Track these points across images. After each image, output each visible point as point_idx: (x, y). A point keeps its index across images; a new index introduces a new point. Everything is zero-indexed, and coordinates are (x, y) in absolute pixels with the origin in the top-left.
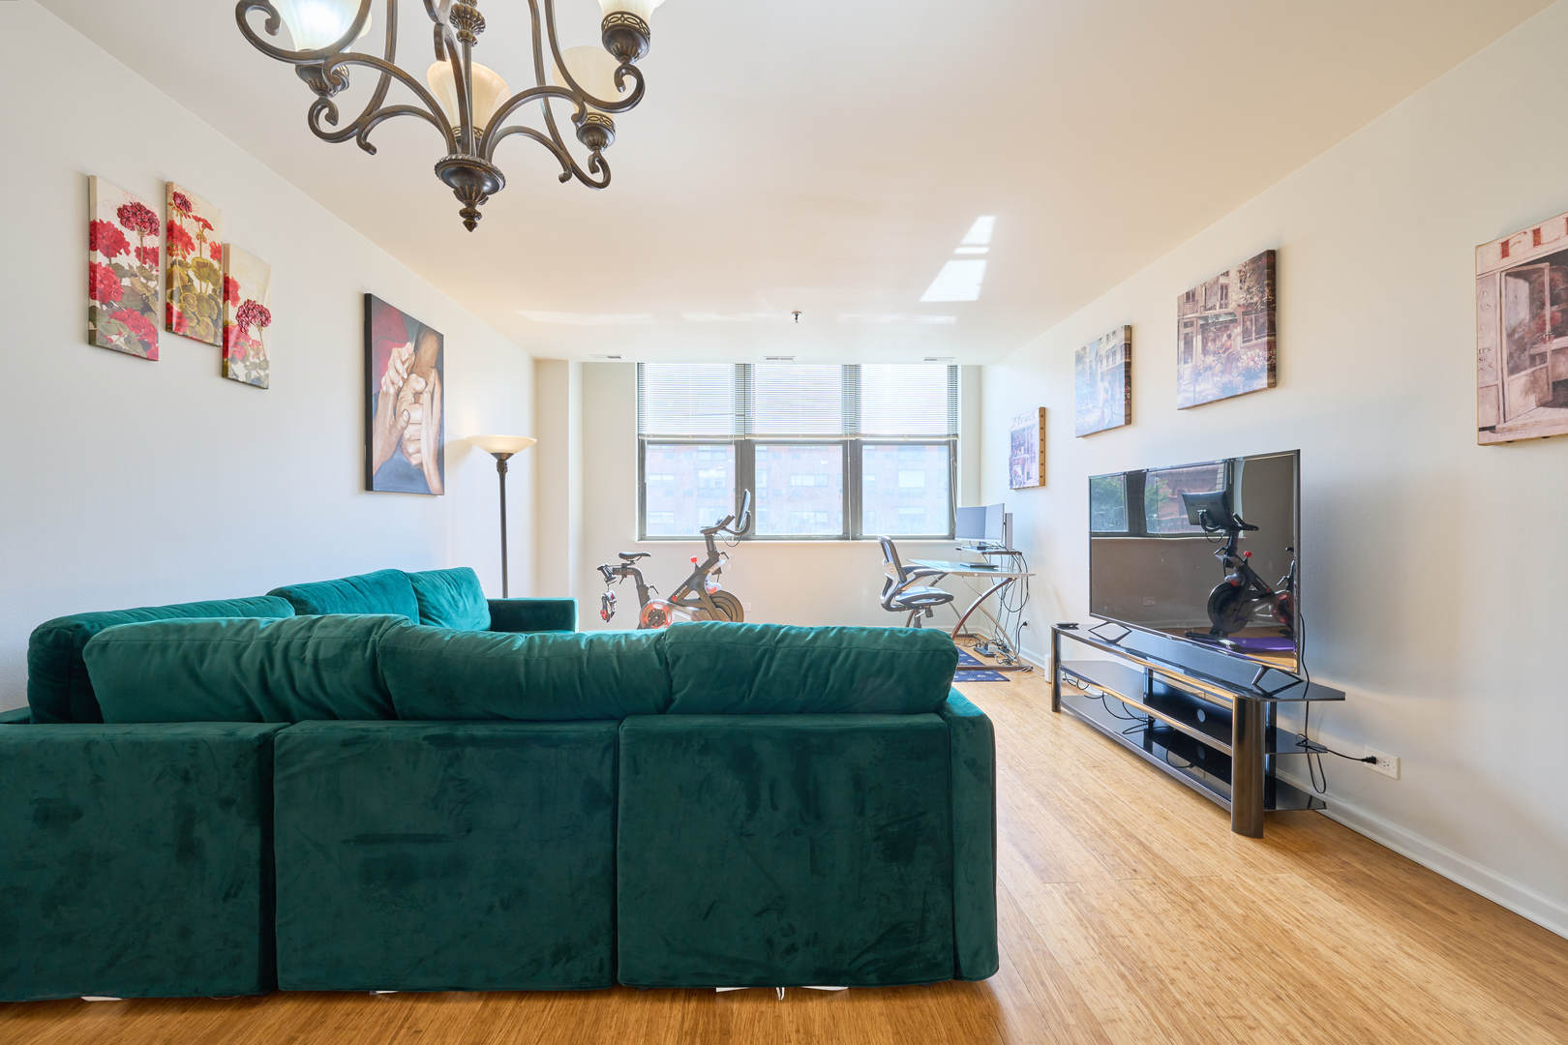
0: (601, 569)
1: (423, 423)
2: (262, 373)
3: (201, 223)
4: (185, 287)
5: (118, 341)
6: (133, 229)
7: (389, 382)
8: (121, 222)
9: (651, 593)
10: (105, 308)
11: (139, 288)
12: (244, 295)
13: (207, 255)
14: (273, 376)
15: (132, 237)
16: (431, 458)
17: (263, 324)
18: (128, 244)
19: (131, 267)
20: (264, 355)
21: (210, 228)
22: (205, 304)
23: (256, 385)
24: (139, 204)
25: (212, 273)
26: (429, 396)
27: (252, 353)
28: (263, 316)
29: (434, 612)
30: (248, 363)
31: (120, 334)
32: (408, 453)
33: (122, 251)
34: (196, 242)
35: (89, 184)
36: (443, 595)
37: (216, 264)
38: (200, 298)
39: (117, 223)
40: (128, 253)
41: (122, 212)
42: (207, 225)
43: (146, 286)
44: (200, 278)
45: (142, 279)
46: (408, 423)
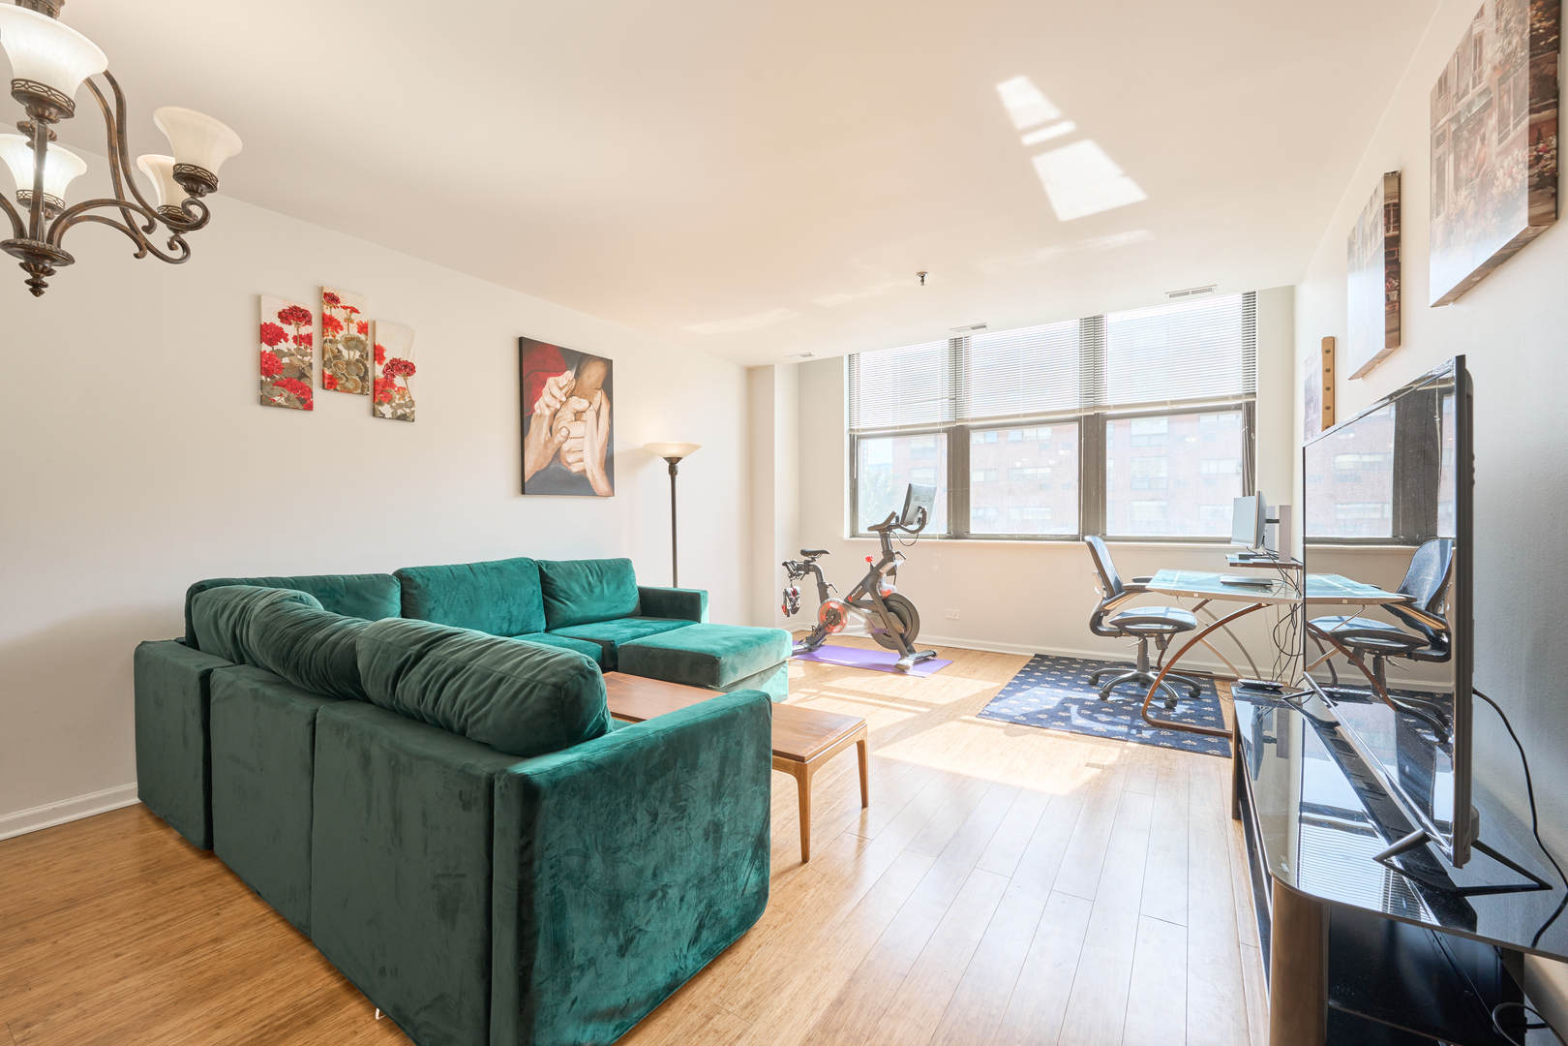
0: (785, 564)
1: (587, 437)
2: (408, 410)
3: (349, 310)
4: (335, 357)
5: (281, 400)
6: (290, 324)
7: (543, 406)
8: (282, 322)
9: (830, 591)
10: (269, 379)
11: (296, 363)
12: (388, 356)
13: (354, 331)
14: (419, 411)
15: (290, 330)
16: (597, 464)
17: (408, 374)
18: (287, 335)
19: (289, 350)
20: (410, 397)
21: (357, 311)
22: (353, 367)
23: (403, 418)
24: (295, 307)
25: (359, 344)
26: (595, 415)
27: (398, 397)
28: (408, 369)
29: (562, 594)
30: (394, 404)
31: (281, 395)
32: (567, 462)
33: (282, 340)
34: (344, 324)
35: (258, 300)
36: (577, 581)
37: (362, 337)
38: (348, 363)
39: (278, 322)
40: (286, 341)
41: (280, 315)
42: (354, 310)
43: (302, 361)
44: (348, 348)
45: (299, 357)
46: (567, 438)
